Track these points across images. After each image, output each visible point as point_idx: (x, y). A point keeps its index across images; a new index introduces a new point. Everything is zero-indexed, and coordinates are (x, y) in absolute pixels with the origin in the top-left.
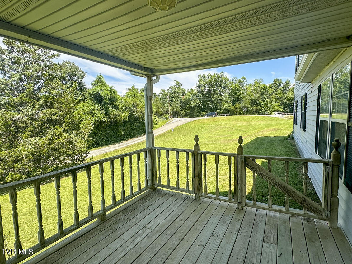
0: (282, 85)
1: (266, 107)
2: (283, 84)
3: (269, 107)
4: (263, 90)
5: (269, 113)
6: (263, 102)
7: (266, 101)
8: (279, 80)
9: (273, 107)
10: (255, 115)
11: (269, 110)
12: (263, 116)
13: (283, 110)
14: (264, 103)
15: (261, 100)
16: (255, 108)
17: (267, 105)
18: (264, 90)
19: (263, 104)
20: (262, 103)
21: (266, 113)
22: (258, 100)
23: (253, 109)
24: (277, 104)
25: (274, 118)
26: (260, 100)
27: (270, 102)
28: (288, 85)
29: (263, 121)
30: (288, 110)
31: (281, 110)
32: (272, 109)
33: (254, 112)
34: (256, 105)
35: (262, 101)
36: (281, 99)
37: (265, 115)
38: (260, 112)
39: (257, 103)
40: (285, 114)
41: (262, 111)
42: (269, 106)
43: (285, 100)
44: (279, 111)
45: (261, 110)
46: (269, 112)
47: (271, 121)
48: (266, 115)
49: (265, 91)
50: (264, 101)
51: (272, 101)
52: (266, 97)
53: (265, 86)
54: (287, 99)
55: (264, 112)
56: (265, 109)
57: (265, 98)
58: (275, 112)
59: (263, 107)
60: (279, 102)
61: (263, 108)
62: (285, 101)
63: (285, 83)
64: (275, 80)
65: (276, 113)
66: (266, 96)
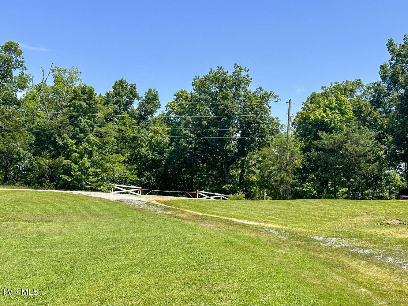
0: (135, 105)
1: (86, 161)
2: (140, 101)
3: (95, 164)
4: (77, 102)
5: (94, 186)
6: (76, 144)
7: (88, 141)
8: (129, 87)
9: (108, 165)
10: (44, 187)
11: (96, 175)
12: (73, 196)
13: (137, 178)
14: (81, 147)
15: (71, 135)
16: (45, 161)
17: (90, 154)
18: (83, 103)
19: (75, 152)
20: (75, 146)
21: (87, 184)
22: (60, 136)
23: (41, 167)
24: (120, 157)
25: (108, 202)
26: (65, 135)
27: (100, 147)
28: (152, 105)
29: (65, 214)
30: (150, 179)
31: (131, 177)
32: (105, 171)
33: (42, 176)
34: (50, 152)
35: (74, 141)
36: (133, 145)
37: (81, 190)
38: (65, 177)
39: (54, 144)
40: (144, 193)
41: (71, 176)
42: (95, 158)
43: (142, 147)
44: (126, 182)
45: (67, 171)
46: (94, 182)
47: (98, 215)
48: (86, 190)
49: (86, 106)
50: (79, 142)
51: (105, 144)
52: (88, 129)
53: (87, 90)
54: (150, 145)
55: (77, 180)
56: (84, 170)
57: (82, 130)
58: (113, 181)
59: (76, 163)
60: (128, 154)
61: (75, 166)
62: (144, 151)
63: (144, 98)
64: (116, 83)
65: (116, 186)
66: (87, 123)
